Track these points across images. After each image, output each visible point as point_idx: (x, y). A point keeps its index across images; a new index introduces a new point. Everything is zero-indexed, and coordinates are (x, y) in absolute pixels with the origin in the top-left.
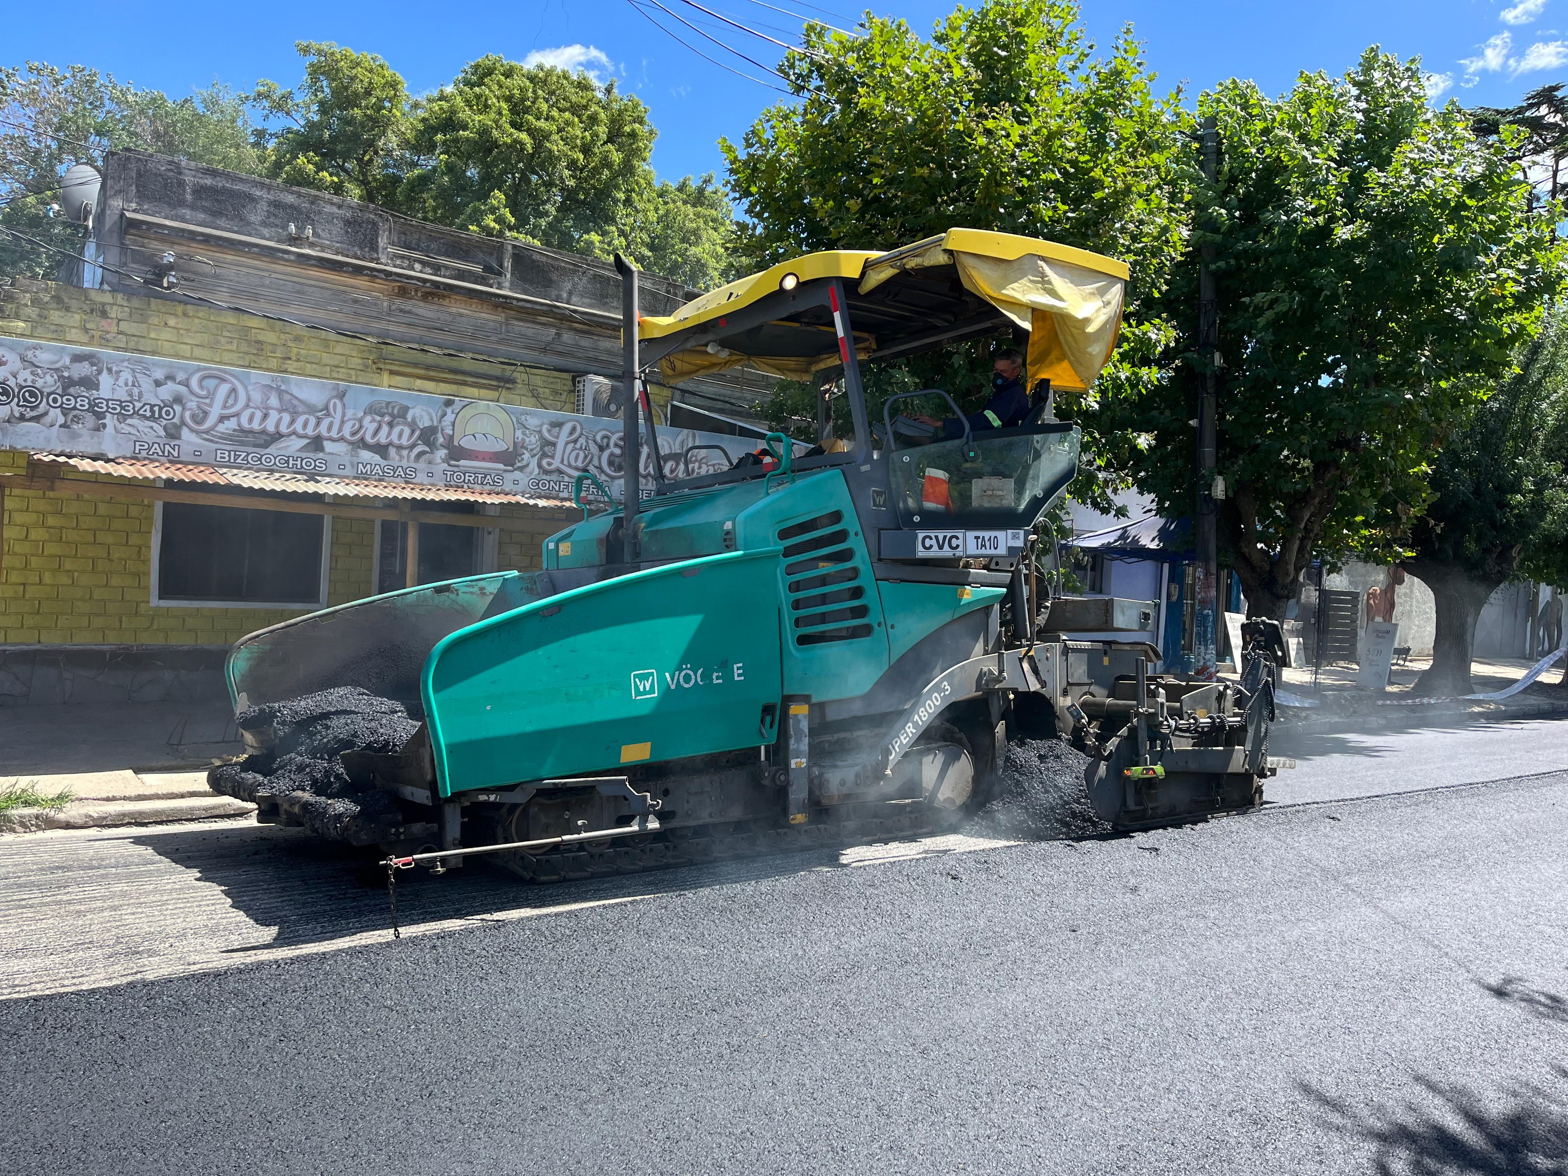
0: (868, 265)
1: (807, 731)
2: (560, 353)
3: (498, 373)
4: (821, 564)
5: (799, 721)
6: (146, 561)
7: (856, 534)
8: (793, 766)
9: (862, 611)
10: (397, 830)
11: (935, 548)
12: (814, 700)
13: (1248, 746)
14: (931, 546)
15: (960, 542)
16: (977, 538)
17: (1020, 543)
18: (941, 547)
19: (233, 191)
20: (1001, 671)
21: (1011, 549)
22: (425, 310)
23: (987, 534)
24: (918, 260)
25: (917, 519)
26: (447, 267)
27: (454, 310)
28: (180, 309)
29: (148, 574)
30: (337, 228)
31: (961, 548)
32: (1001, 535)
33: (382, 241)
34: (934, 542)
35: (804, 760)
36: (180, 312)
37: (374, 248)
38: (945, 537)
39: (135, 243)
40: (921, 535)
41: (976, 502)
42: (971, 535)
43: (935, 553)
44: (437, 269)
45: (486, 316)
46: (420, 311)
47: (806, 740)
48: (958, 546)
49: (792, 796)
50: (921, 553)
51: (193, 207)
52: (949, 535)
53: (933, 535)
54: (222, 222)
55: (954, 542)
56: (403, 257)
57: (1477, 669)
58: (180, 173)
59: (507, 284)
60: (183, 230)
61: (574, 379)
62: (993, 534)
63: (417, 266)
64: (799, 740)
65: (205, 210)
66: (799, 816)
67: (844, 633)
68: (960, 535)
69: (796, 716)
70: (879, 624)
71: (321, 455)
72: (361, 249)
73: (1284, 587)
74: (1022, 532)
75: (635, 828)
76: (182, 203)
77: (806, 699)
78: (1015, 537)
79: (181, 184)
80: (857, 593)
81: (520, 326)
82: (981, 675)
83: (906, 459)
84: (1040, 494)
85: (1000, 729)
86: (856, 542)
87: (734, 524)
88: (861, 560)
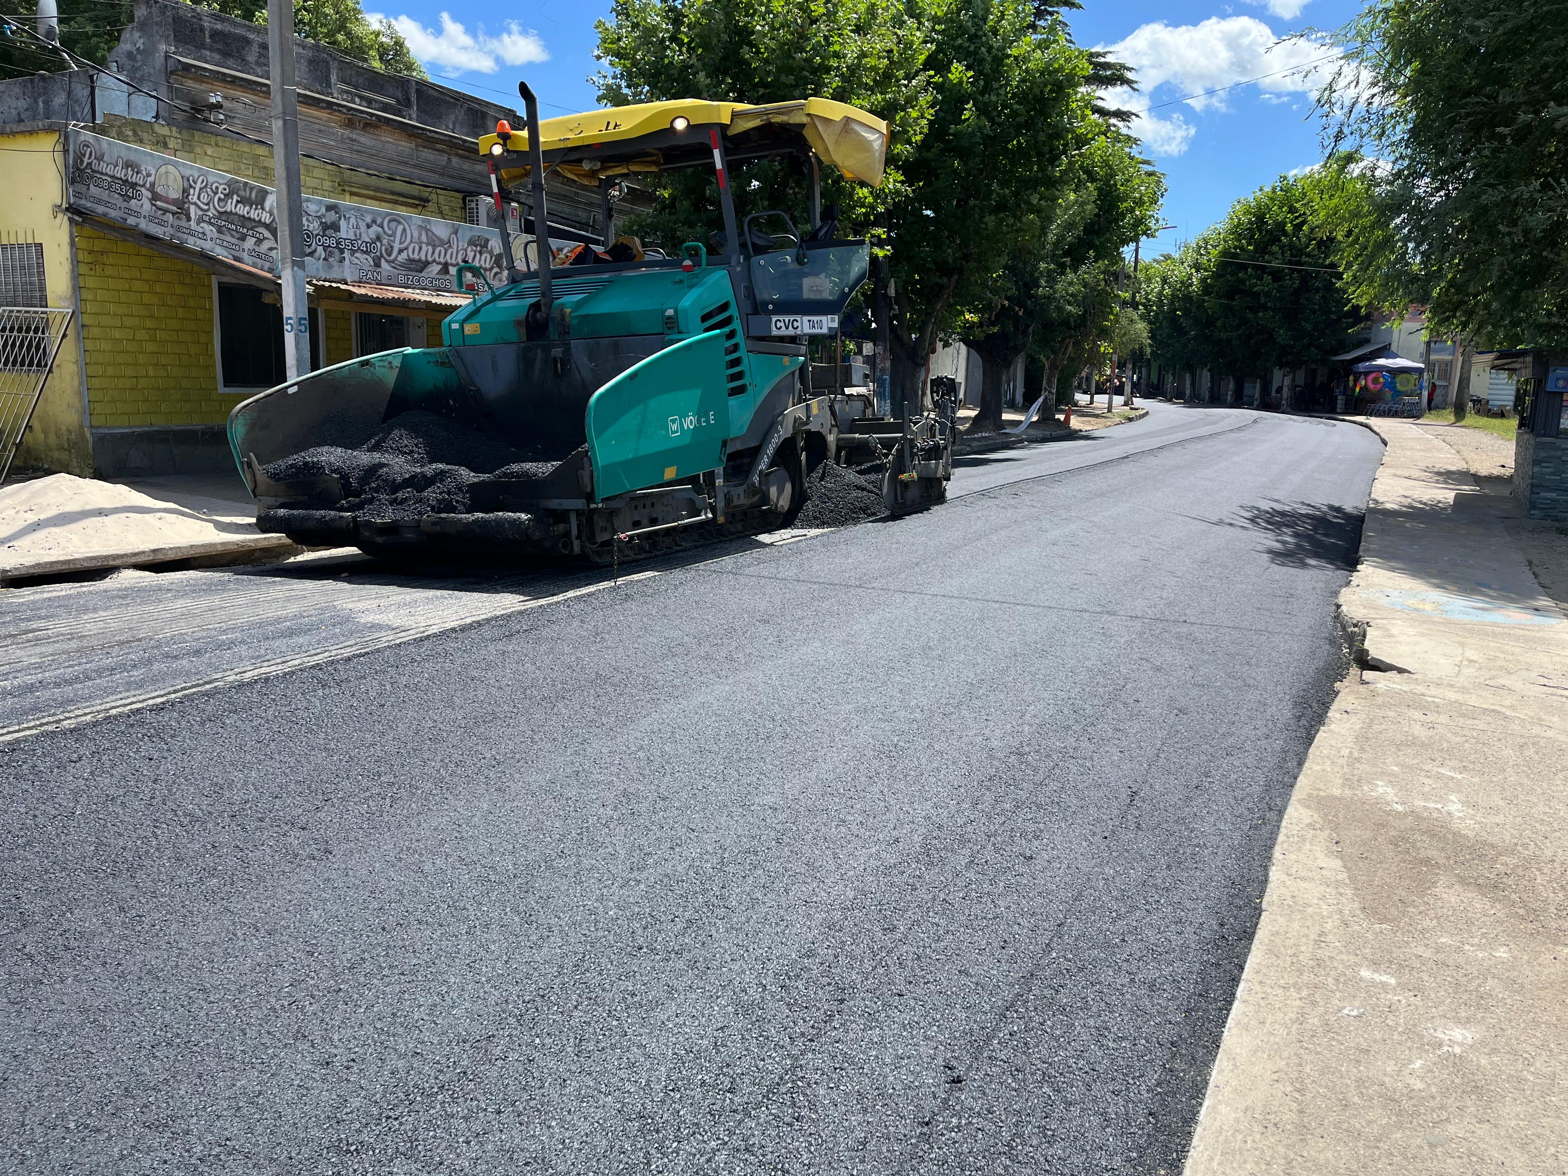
0: (735, 115)
2: (452, 177)
3: (416, 194)
6: (212, 356)
7: (737, 319)
8: (717, 484)
9: (740, 375)
11: (784, 328)
13: (945, 459)
14: (781, 327)
15: (799, 324)
16: (809, 321)
17: (835, 325)
18: (787, 328)
19: (235, 34)
20: (808, 417)
21: (830, 329)
22: (365, 139)
23: (815, 318)
25: (771, 307)
26: (376, 101)
27: (383, 138)
28: (213, 140)
29: (214, 366)
30: (304, 66)
31: (799, 329)
32: (824, 318)
33: (333, 78)
34: (782, 324)
35: (720, 481)
36: (213, 143)
37: (329, 85)
38: (789, 320)
39: (176, 81)
40: (774, 319)
41: (807, 294)
42: (806, 319)
43: (783, 332)
44: (369, 102)
45: (405, 146)
46: (362, 139)
48: (798, 327)
50: (775, 332)
51: (211, 49)
52: (792, 319)
53: (781, 319)
54: (230, 62)
55: (795, 324)
56: (347, 92)
57: (1006, 416)
58: (201, 19)
59: (414, 116)
60: (219, 72)
61: (464, 199)
62: (819, 318)
63: (357, 100)
65: (219, 51)
66: (722, 518)
67: (734, 391)
68: (799, 319)
70: (749, 385)
71: (448, 277)
72: (321, 85)
73: (922, 358)
74: (836, 317)
76: (203, 46)
78: (833, 320)
79: (202, 29)
80: (737, 362)
81: (427, 155)
82: (795, 420)
83: (762, 262)
84: (847, 290)
85: (803, 457)
86: (737, 325)
87: (676, 311)
88: (740, 338)
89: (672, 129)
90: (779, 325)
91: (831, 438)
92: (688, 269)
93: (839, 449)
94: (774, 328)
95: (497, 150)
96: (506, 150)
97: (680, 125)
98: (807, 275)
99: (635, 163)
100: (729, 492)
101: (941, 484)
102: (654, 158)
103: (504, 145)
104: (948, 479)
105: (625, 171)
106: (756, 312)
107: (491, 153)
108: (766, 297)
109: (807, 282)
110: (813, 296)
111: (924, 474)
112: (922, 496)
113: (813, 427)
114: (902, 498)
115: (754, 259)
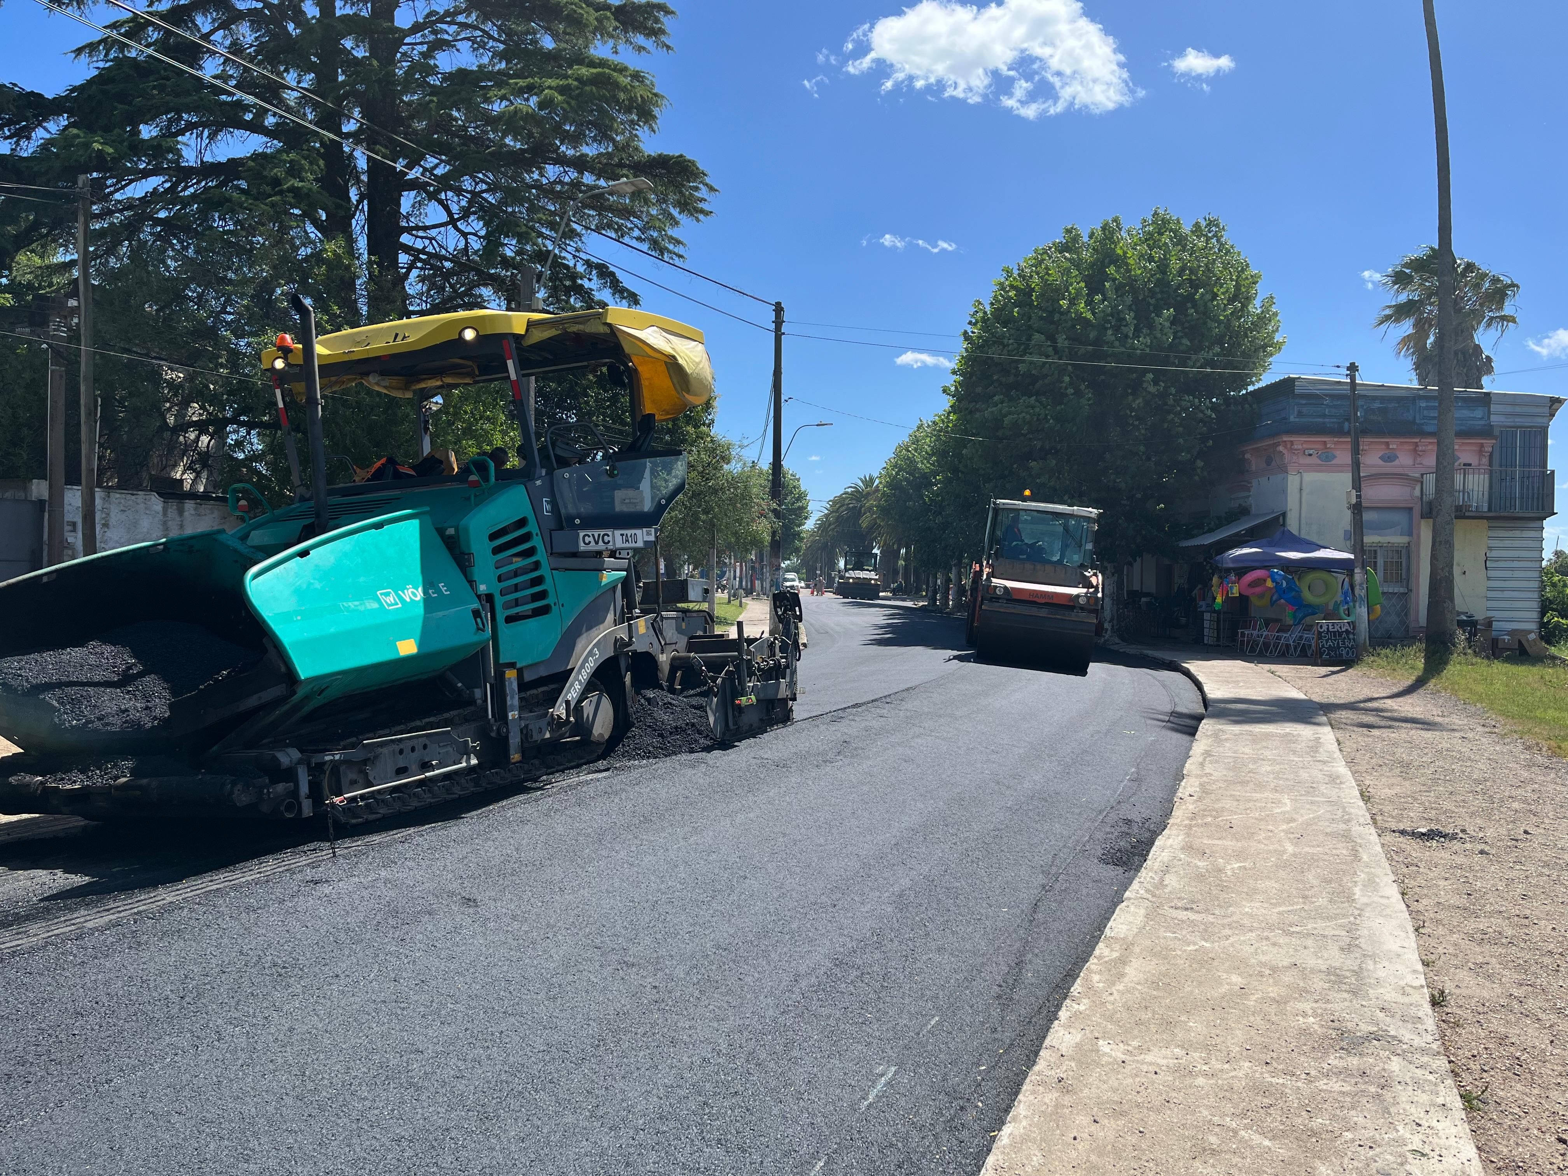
0: (531, 324)
1: (516, 690)
4: (514, 559)
5: (511, 683)
7: (537, 535)
8: (510, 718)
9: (543, 595)
10: (268, 790)
11: (593, 543)
12: (518, 666)
13: (788, 679)
14: (590, 542)
15: (610, 539)
16: (622, 535)
17: (652, 538)
18: (597, 543)
20: (631, 638)
21: (646, 542)
23: (629, 532)
24: (581, 327)
25: (577, 521)
31: (611, 543)
32: (638, 532)
34: (591, 539)
35: (516, 713)
38: (599, 535)
40: (582, 534)
41: (619, 507)
42: (618, 533)
43: (593, 547)
47: (517, 697)
48: (609, 542)
49: (511, 741)
50: (582, 547)
52: (602, 533)
53: (590, 534)
55: (606, 539)
62: (633, 532)
64: (512, 698)
66: (516, 756)
67: (530, 613)
68: (610, 533)
69: (509, 679)
70: (555, 604)
74: (653, 530)
75: (464, 764)
77: (512, 665)
78: (648, 534)
80: (539, 581)
82: (616, 640)
83: (567, 475)
84: (663, 502)
85: (628, 679)
86: (537, 542)
87: (457, 530)
88: (541, 555)
89: (461, 338)
90: (587, 539)
91: (663, 659)
92: (475, 484)
93: (673, 669)
94: (582, 544)
95: (279, 364)
96: (288, 364)
97: (469, 335)
98: (619, 487)
99: (449, 375)
100: (526, 726)
101: (787, 704)
102: (470, 369)
103: (285, 358)
104: (794, 699)
105: (439, 383)
106: (561, 528)
107: (273, 368)
108: (572, 510)
109: (619, 495)
110: (625, 509)
111: (762, 696)
112: (761, 720)
113: (639, 646)
114: (735, 723)
115: (558, 472)
